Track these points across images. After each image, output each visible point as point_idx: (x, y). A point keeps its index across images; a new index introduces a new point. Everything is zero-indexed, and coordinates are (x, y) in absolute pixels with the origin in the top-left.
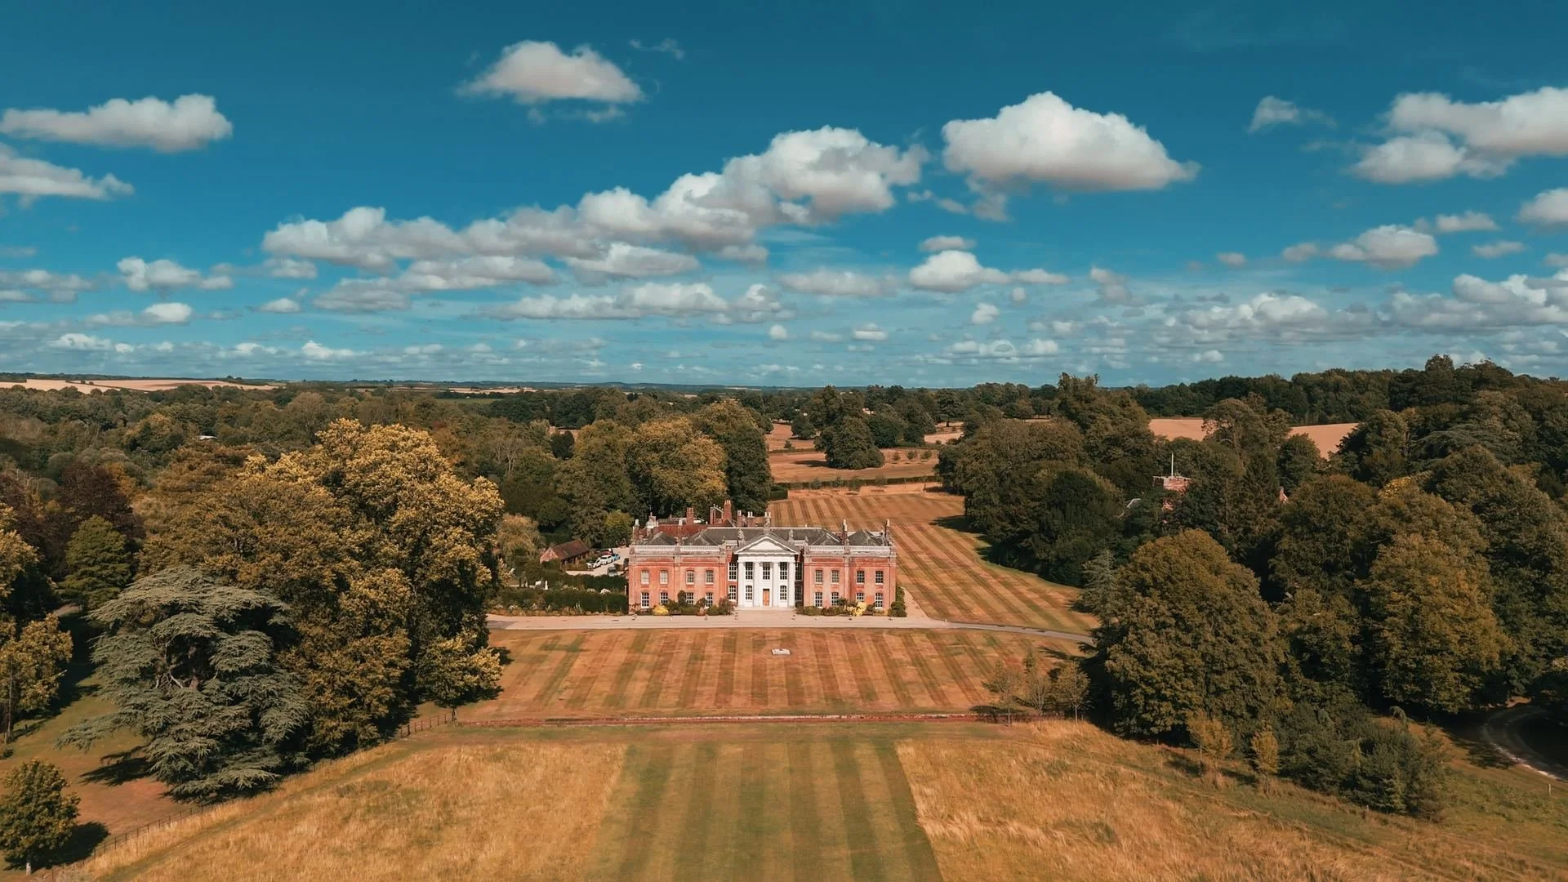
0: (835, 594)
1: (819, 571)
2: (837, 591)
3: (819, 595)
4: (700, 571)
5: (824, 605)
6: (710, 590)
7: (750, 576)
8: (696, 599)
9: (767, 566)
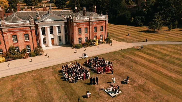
0: (86, 38)
1: (80, 29)
2: (87, 36)
3: (80, 39)
4: (20, 35)
5: (82, 42)
6: (28, 44)
7: (44, 33)
8: (21, 49)
9: (51, 29)
